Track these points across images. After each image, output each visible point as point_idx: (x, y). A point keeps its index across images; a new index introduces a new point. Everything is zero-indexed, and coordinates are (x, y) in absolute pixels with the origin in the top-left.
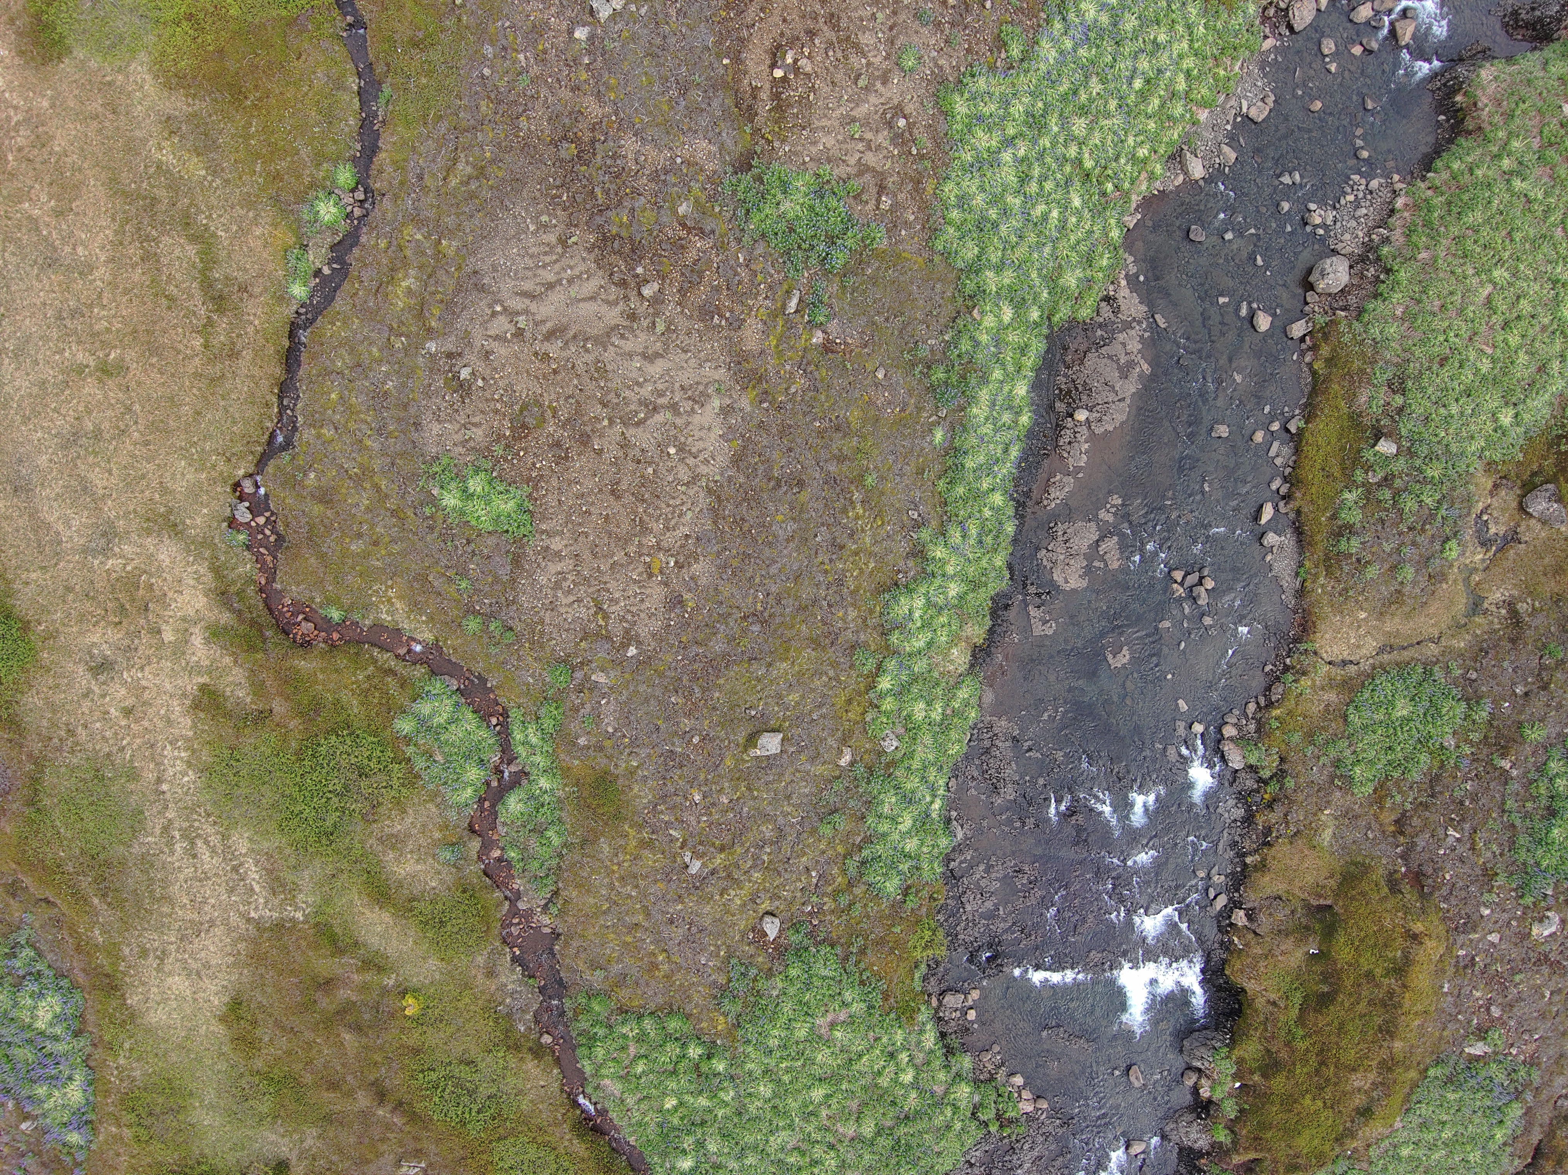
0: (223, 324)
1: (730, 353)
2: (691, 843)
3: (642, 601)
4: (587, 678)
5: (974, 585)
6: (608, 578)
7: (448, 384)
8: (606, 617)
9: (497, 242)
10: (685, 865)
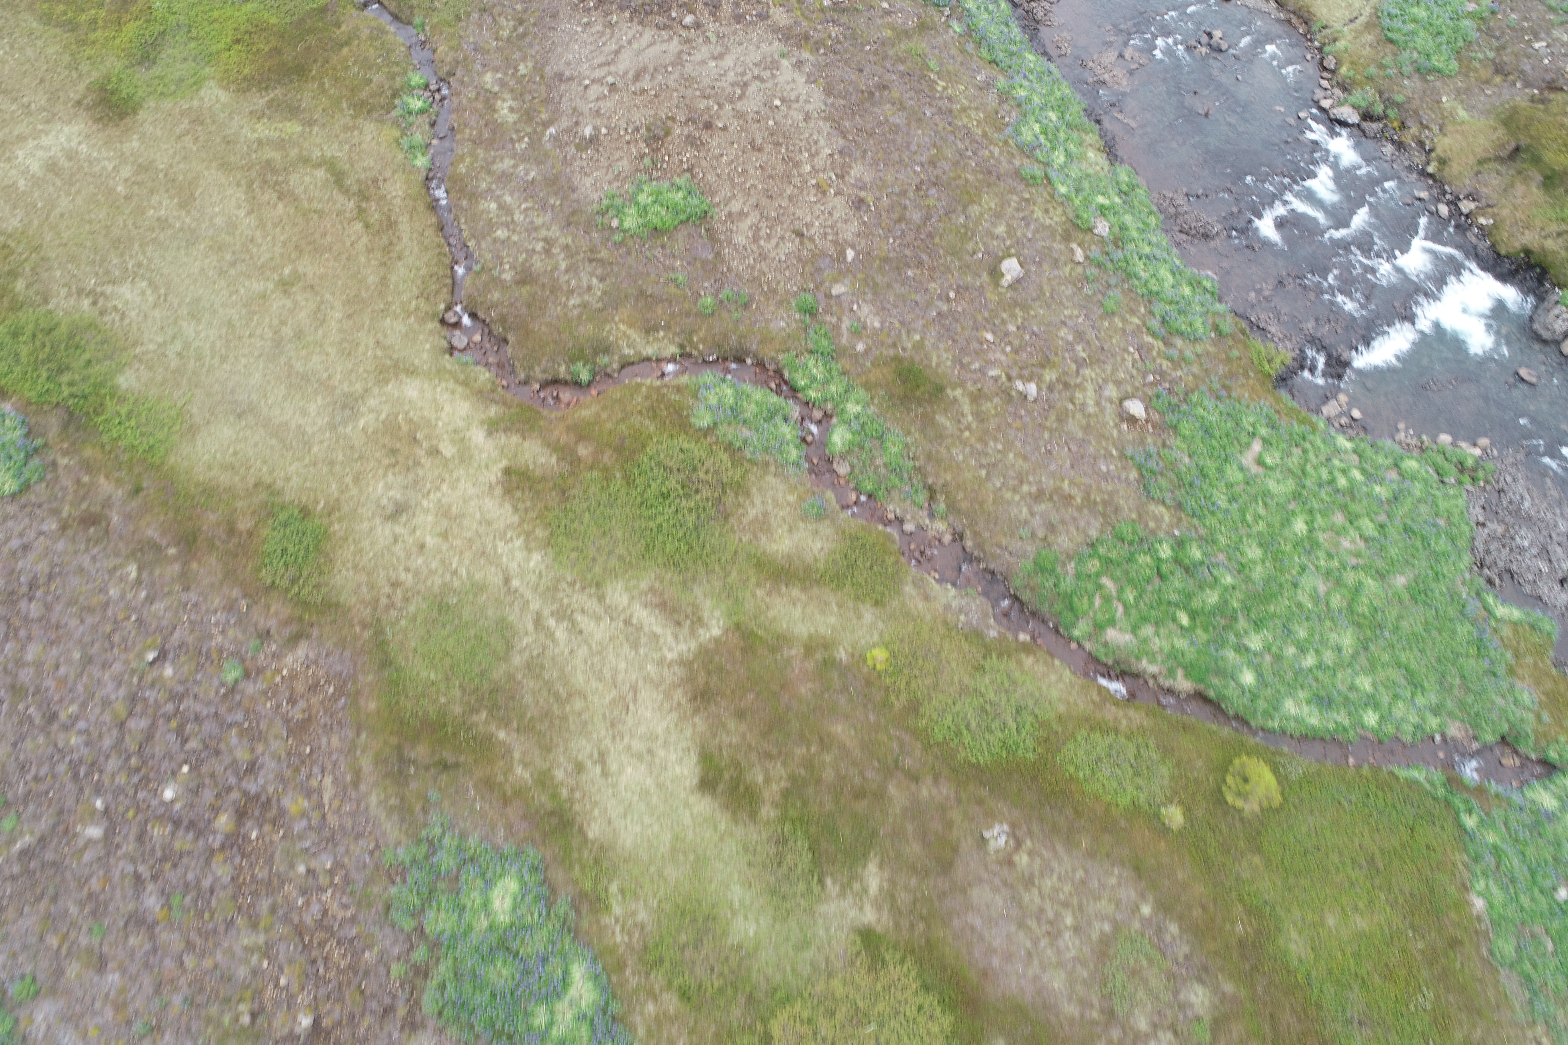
0: (372, 206)
1: (773, 31)
2: (1014, 373)
3: (830, 213)
4: (829, 296)
5: (1062, 107)
6: (792, 209)
7: (579, 148)
8: (811, 239)
9: (559, 49)
10: (1023, 395)
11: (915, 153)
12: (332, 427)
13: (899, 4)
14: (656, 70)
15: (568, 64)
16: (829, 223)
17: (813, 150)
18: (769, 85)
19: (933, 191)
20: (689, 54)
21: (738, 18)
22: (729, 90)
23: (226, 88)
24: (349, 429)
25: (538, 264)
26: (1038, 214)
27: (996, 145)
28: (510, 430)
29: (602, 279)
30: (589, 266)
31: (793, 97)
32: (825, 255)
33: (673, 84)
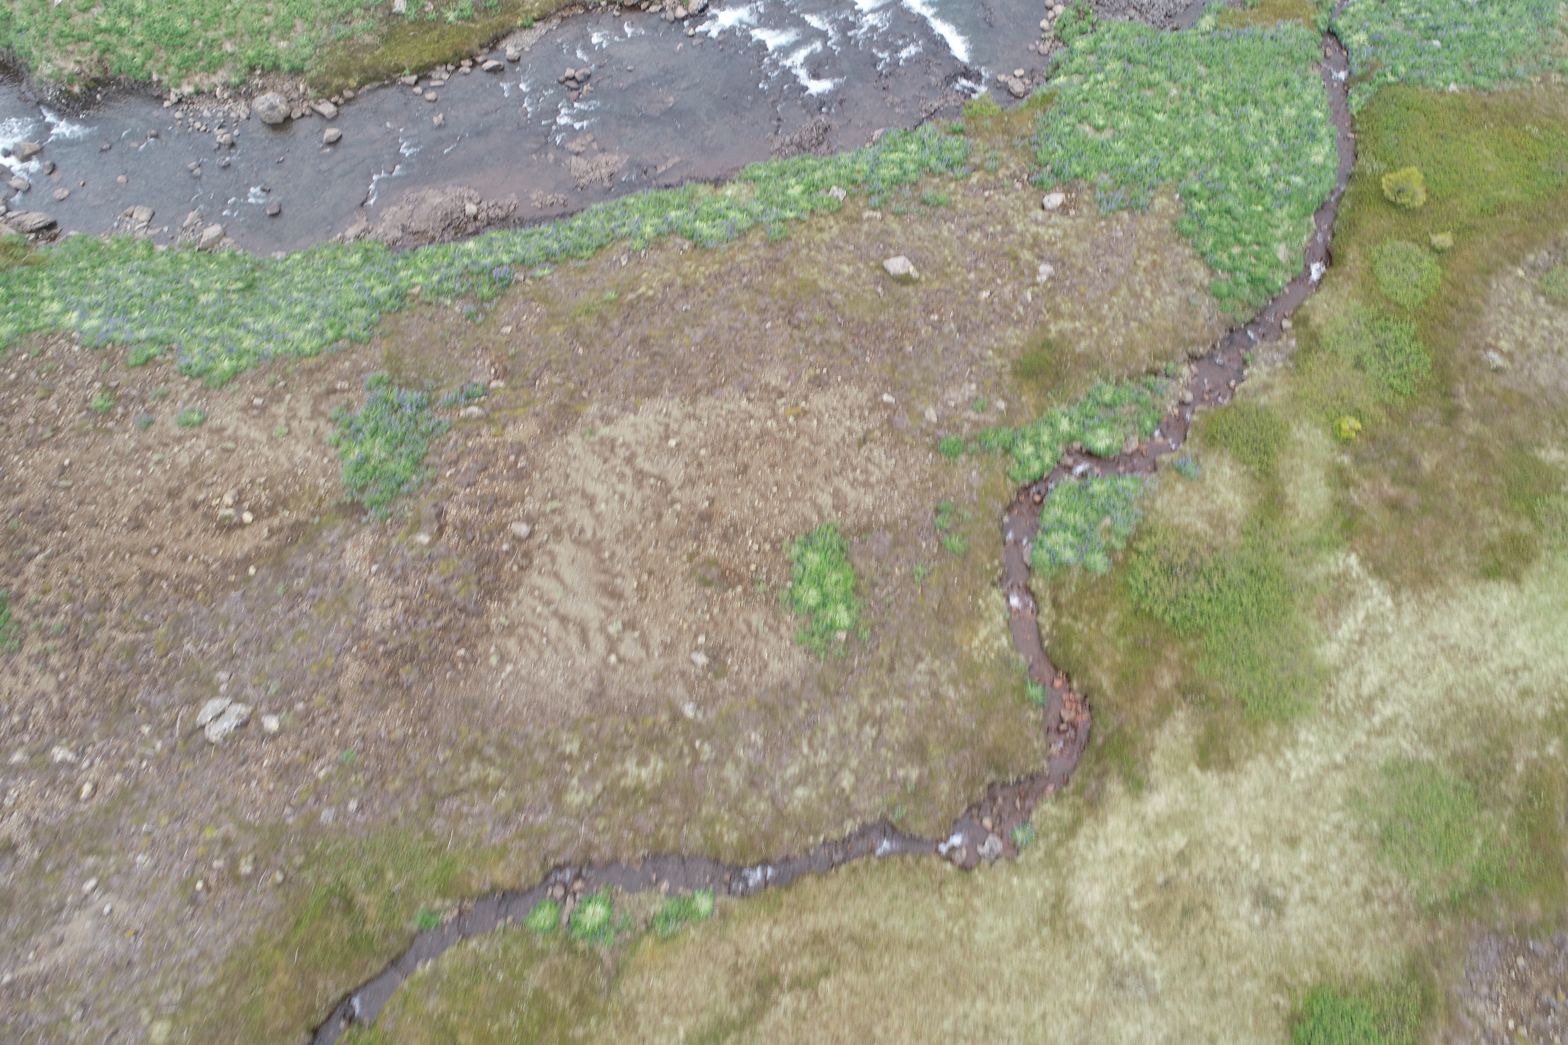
0: (788, 970)
1: (550, 440)
2: (1028, 281)
3: (834, 409)
4: (939, 425)
5: (662, 205)
6: (831, 444)
7: (720, 674)
8: (869, 432)
10: (1051, 278)
11: (746, 325)
13: (505, 317)
16: (847, 412)
17: (744, 416)
18: (641, 450)
19: (801, 315)
20: (582, 531)
21: (521, 476)
22: (648, 491)
24: (1158, 975)
25: (896, 733)
27: (733, 256)
29: (919, 658)
30: (901, 671)
31: (662, 429)
32: (889, 421)
33: (633, 553)
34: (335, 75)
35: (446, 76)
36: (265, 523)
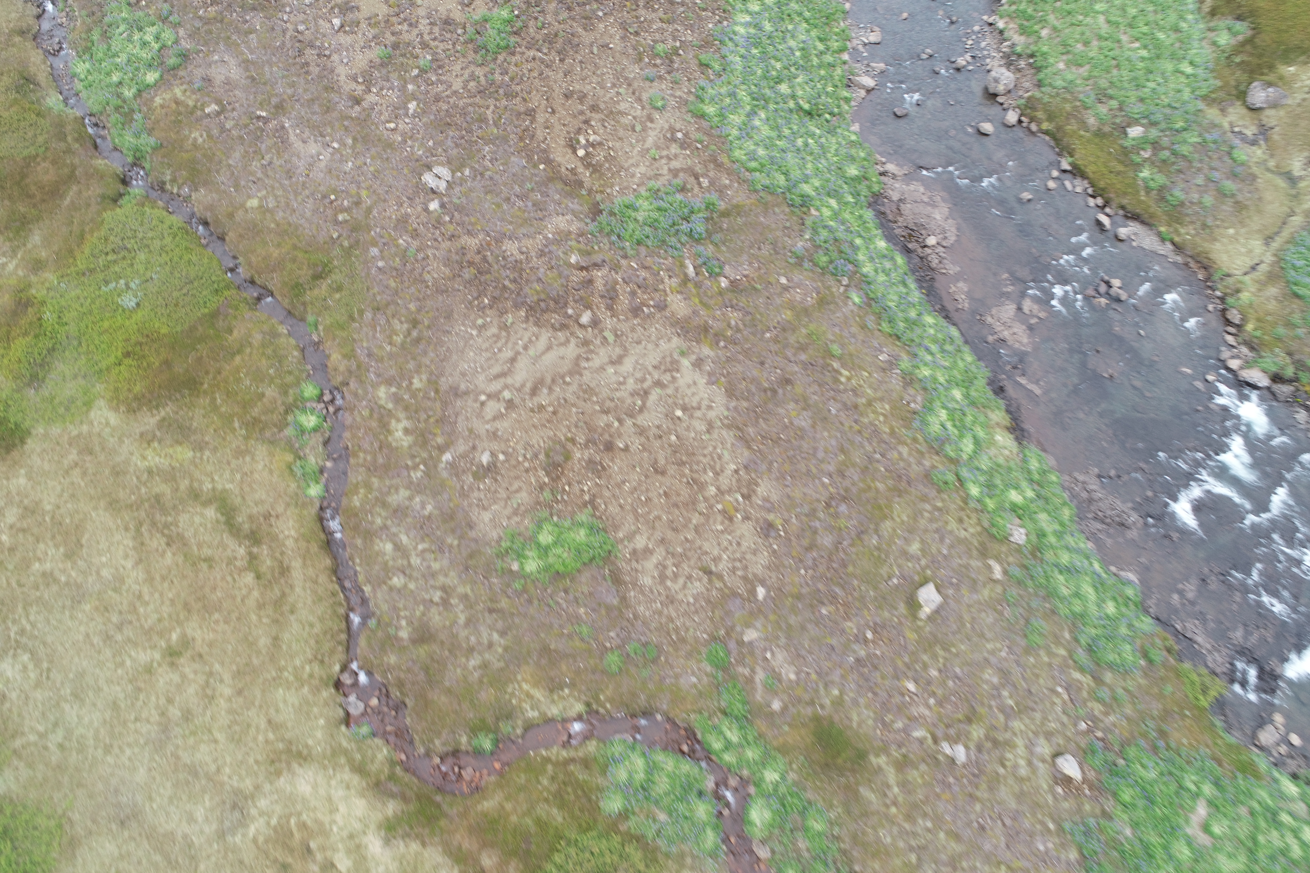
0: (264, 551)
1: (672, 325)
2: (939, 734)
3: (739, 544)
4: (741, 643)
5: (967, 382)
6: (698, 542)
7: (476, 476)
8: (720, 577)
9: (455, 357)
10: (952, 761)
11: (822, 461)
12: (221, 835)
13: (797, 276)
14: (553, 381)
15: (463, 374)
16: (738, 555)
17: (718, 468)
18: (670, 391)
19: (843, 508)
20: (588, 359)
21: (636, 311)
22: (629, 401)
23: (116, 410)
24: (238, 839)
25: (436, 618)
26: (953, 525)
27: (904, 443)
28: (408, 835)
29: (503, 634)
30: (489, 618)
31: (694, 404)
32: (735, 594)
33: (571, 398)
34: (1046, 111)
35: (1079, 189)
36: (579, 164)
